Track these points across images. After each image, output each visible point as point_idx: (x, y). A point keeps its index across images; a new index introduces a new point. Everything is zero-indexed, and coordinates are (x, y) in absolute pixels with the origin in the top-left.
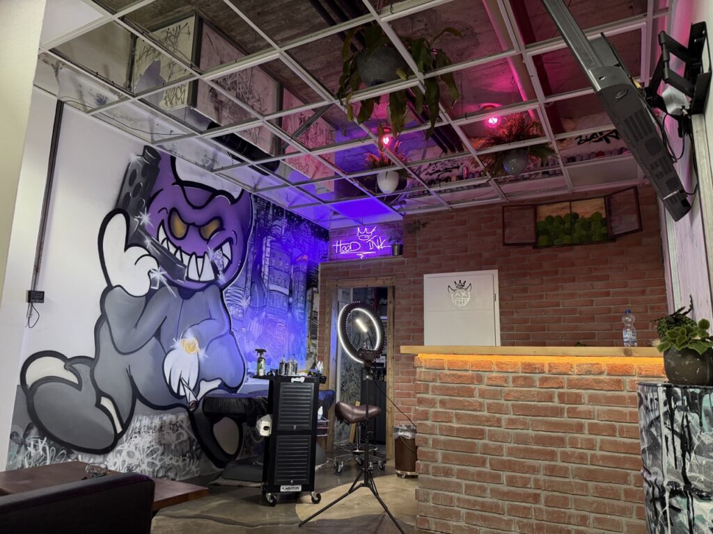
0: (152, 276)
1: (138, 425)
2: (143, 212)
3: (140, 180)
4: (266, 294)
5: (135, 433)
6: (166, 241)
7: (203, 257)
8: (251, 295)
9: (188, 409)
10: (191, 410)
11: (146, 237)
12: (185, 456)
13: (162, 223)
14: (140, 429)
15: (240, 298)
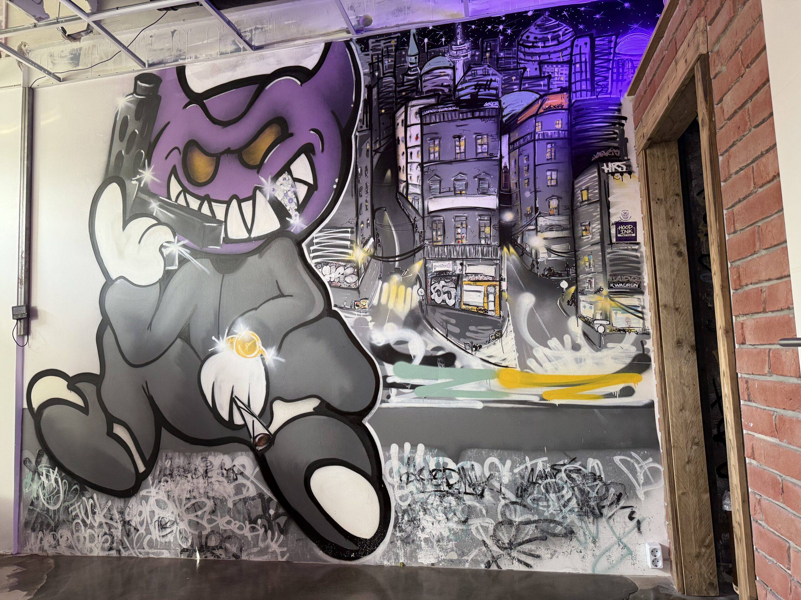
0: (166, 252)
1: (168, 464)
2: (143, 168)
3: (134, 127)
4: (419, 223)
5: (165, 475)
6: (182, 195)
7: (253, 198)
8: (374, 235)
9: (252, 448)
10: (259, 448)
11: (152, 201)
12: (255, 522)
13: (174, 171)
14: (172, 471)
15: (345, 247)
